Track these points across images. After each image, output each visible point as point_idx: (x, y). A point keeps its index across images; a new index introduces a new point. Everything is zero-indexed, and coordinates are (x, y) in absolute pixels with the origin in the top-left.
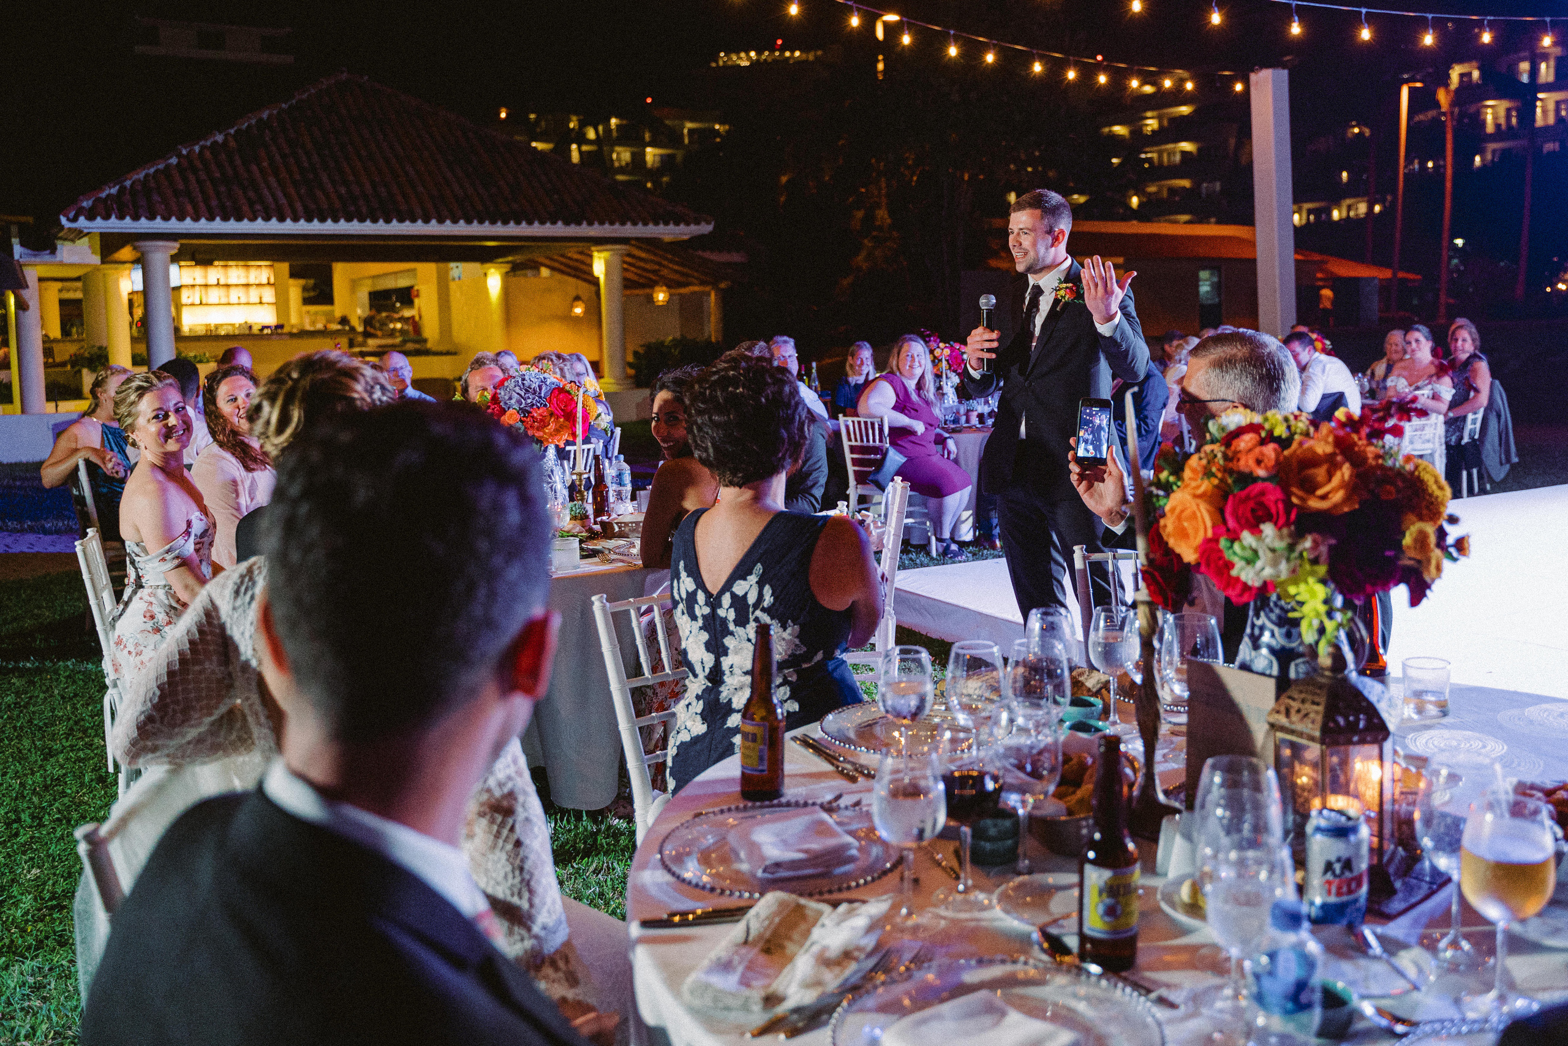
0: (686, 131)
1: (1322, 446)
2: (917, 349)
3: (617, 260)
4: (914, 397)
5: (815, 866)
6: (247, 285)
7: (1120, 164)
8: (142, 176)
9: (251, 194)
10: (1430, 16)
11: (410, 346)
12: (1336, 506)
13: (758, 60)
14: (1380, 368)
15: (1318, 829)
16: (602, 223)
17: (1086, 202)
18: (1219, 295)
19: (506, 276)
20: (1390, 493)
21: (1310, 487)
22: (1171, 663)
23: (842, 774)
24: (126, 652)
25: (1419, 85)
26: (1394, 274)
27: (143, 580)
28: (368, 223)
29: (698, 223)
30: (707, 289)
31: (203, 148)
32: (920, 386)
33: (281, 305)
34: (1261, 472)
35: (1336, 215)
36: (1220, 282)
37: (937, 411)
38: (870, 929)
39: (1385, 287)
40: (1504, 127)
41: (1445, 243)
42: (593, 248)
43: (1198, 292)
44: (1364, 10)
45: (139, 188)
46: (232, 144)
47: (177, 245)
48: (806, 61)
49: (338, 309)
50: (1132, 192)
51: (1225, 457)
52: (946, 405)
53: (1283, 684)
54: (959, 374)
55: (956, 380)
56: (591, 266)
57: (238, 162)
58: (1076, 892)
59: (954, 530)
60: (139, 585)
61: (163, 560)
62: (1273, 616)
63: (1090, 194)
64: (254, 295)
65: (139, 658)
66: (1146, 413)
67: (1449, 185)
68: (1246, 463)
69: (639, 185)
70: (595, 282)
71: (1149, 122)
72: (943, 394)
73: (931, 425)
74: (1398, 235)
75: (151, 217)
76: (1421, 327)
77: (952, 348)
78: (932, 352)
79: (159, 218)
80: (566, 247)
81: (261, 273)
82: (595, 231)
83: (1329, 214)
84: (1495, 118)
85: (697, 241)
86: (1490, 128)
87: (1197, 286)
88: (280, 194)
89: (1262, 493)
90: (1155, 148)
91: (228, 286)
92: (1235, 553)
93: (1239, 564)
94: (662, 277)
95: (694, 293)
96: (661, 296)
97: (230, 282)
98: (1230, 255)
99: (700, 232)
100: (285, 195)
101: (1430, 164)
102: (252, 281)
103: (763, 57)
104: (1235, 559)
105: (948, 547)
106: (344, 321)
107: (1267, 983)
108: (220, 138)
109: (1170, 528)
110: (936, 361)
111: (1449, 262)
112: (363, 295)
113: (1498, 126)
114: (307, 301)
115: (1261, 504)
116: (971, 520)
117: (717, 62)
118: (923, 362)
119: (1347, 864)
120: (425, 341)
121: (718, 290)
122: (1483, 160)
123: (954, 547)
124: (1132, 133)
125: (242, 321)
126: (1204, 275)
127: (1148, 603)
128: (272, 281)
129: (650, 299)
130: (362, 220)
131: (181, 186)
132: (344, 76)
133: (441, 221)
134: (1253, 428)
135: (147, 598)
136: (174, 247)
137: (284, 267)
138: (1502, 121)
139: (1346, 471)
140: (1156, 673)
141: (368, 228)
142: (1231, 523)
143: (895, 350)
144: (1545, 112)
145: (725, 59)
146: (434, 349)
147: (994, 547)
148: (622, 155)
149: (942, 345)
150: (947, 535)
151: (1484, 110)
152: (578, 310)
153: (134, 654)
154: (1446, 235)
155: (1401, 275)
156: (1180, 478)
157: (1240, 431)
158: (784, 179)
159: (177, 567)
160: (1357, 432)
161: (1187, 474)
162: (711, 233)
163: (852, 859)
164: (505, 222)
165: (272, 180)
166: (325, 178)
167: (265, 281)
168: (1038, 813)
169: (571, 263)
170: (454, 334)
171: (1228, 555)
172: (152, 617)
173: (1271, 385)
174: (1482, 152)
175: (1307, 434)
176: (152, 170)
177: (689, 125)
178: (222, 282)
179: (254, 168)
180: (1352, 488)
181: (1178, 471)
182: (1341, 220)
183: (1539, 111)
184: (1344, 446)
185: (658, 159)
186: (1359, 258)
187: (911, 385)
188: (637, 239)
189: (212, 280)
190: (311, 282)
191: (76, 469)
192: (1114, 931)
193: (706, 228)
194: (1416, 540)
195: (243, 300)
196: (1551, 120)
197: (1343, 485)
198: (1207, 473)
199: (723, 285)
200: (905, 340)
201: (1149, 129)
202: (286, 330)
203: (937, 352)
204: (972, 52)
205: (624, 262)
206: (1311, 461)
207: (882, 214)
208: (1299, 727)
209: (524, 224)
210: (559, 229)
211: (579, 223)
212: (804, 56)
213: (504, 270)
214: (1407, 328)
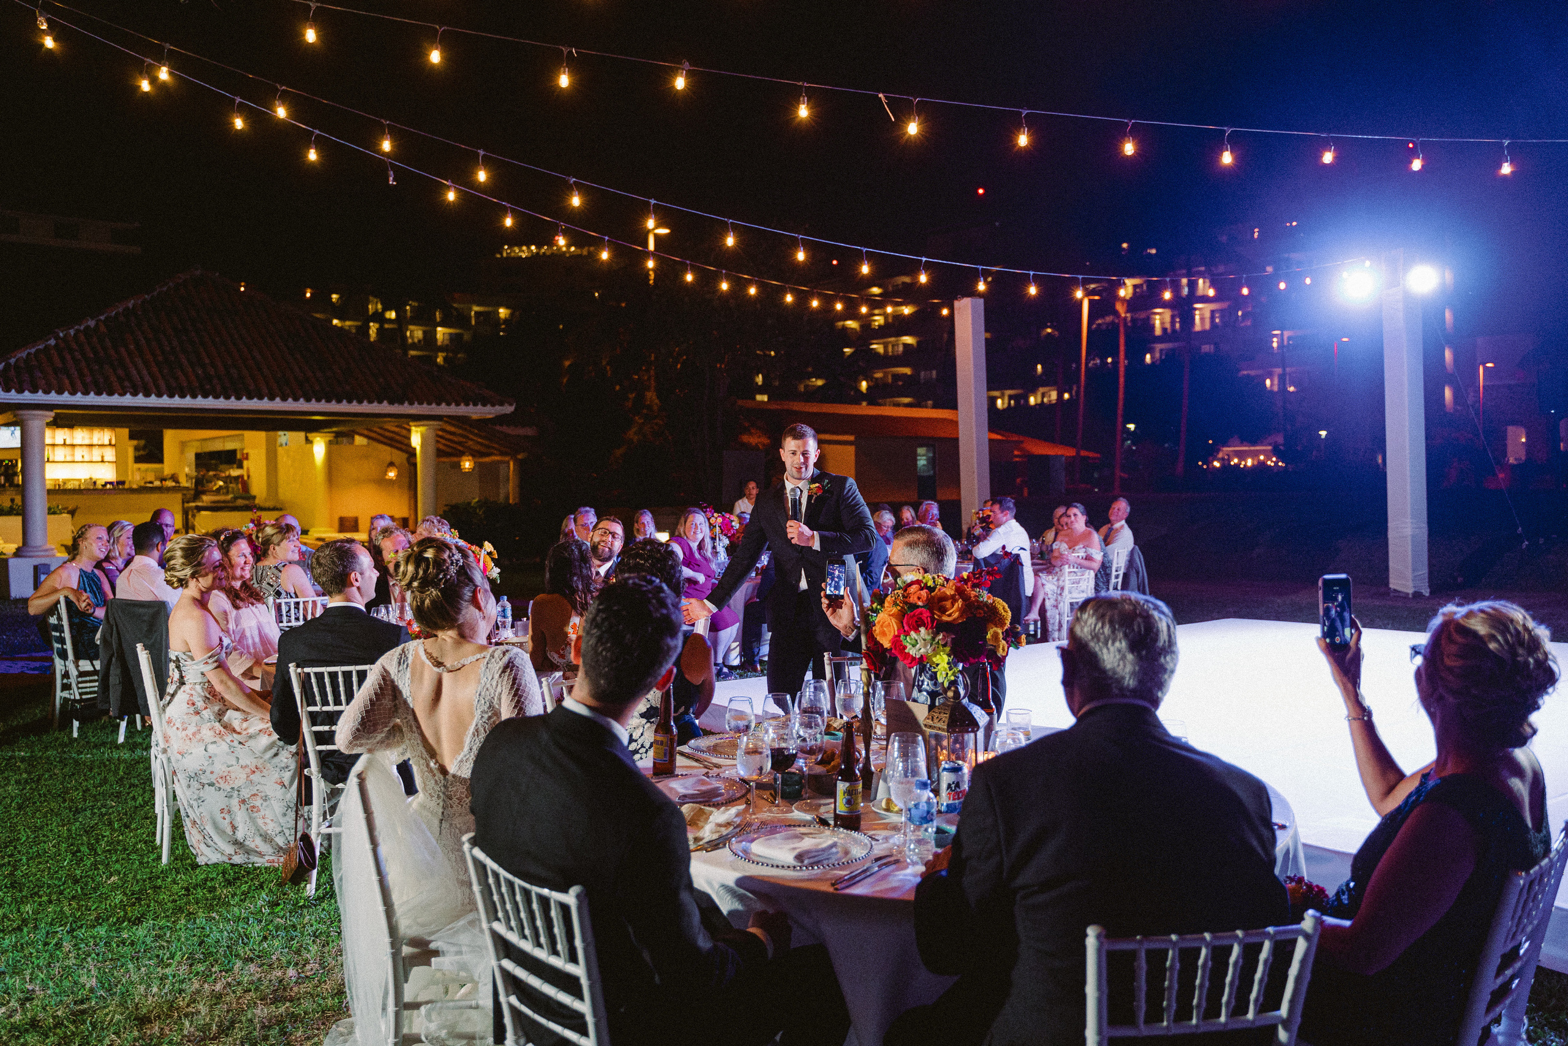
0: (473, 313)
1: (949, 591)
2: (699, 519)
3: (432, 434)
4: (697, 555)
5: (703, 797)
6: (91, 446)
7: (852, 354)
8: (24, 355)
9: (120, 372)
10: (1080, 277)
11: (240, 502)
12: (954, 620)
13: (537, 253)
14: (1050, 535)
15: (945, 769)
16: (421, 403)
17: (824, 385)
18: (934, 468)
19: (330, 444)
20: (981, 613)
21: (943, 610)
22: (879, 709)
23: (706, 767)
24: (175, 728)
25: (1097, 298)
26: (1078, 453)
27: (185, 679)
28: (222, 399)
29: (501, 404)
30: (507, 459)
31: (78, 331)
32: (701, 547)
33: (119, 463)
34: (920, 603)
35: (1032, 400)
36: (934, 456)
37: (713, 566)
38: (737, 815)
39: (1070, 462)
40: (1169, 331)
41: (1120, 427)
42: (411, 424)
43: (916, 464)
44: (1032, 273)
45: (22, 365)
46: (103, 328)
47: (52, 414)
48: (580, 256)
49: (167, 468)
50: (861, 377)
51: (904, 596)
52: (719, 561)
53: (932, 707)
54: (728, 537)
55: (727, 542)
56: (409, 439)
57: (109, 344)
58: (833, 806)
59: (725, 657)
60: (182, 682)
61: (207, 663)
62: (928, 675)
63: (826, 380)
64: (96, 454)
65: (184, 733)
66: (871, 569)
67: (1122, 380)
68: (913, 599)
69: (431, 360)
70: (412, 453)
71: (876, 318)
72: (717, 553)
73: (709, 577)
74: (1081, 418)
75: (34, 391)
76: (1078, 505)
77: (723, 517)
78: (709, 519)
79: (40, 392)
80: (385, 422)
81: (104, 436)
82: (416, 409)
83: (1027, 401)
84: (1162, 323)
85: (500, 419)
86: (1158, 331)
87: (916, 460)
88: (145, 372)
89: (921, 613)
90: (881, 341)
91: (73, 446)
92: (907, 642)
93: (909, 646)
94: (469, 448)
95: (493, 462)
96: (467, 464)
97: (75, 443)
98: (942, 435)
99: (503, 412)
100: (149, 374)
101: (1110, 360)
102: (95, 442)
103: (543, 251)
104: (908, 645)
105: (721, 669)
106: (174, 477)
107: (914, 811)
108: (92, 323)
109: (877, 632)
110: (712, 526)
111: (1123, 444)
112: (191, 456)
113: (1164, 330)
114: (138, 460)
115: (920, 618)
116: (738, 649)
117: (501, 254)
118: (703, 529)
119: (958, 785)
120: (254, 497)
121: (516, 460)
122: (1152, 358)
123: (725, 670)
124: (862, 326)
125: (88, 477)
126: (921, 451)
127: (867, 670)
128: (113, 442)
129: (457, 466)
130: (216, 397)
131: (60, 365)
132: (198, 272)
133: (284, 399)
134: (918, 582)
135: (188, 691)
136: (50, 415)
137: (125, 432)
138: (1168, 326)
139: (960, 603)
140: (872, 713)
141: (221, 403)
142: (906, 628)
143: (683, 520)
144: (1202, 319)
145: (509, 251)
146: (262, 505)
147: (755, 670)
148: (416, 333)
149: (716, 515)
150: (720, 661)
151: (1153, 316)
152: (392, 474)
153: (181, 729)
154: (1120, 419)
155: (1083, 453)
156: (883, 607)
157: (912, 583)
158: (567, 363)
159: (216, 668)
160: (967, 584)
161: (886, 604)
162: (513, 413)
163: (722, 795)
164: (339, 401)
165: (139, 361)
166: (185, 362)
167: (107, 442)
168: (811, 773)
169: (387, 434)
170: (280, 490)
171: (905, 643)
172: (193, 704)
173: (938, 558)
174: (1151, 351)
175: (943, 586)
176: (33, 350)
177: (476, 308)
178: (68, 442)
179: (123, 350)
180: (962, 611)
181: (882, 603)
182: (1036, 405)
183: (1197, 318)
184: (960, 592)
185: (447, 337)
186: (1050, 439)
187: (694, 546)
188: (449, 417)
189: (60, 441)
190: (142, 442)
191: (58, 602)
192: (851, 811)
193: (508, 409)
194: (992, 636)
195: (87, 459)
196: (1207, 326)
197: (959, 609)
198: (895, 604)
199: (520, 457)
200: (690, 512)
201: (877, 324)
202: (127, 486)
203: (712, 520)
204: (739, 286)
205: (438, 436)
206: (944, 598)
207: (651, 396)
208: (938, 725)
209: (355, 403)
210: (385, 408)
211: (401, 403)
212: (579, 252)
213: (328, 439)
214: (1069, 506)
